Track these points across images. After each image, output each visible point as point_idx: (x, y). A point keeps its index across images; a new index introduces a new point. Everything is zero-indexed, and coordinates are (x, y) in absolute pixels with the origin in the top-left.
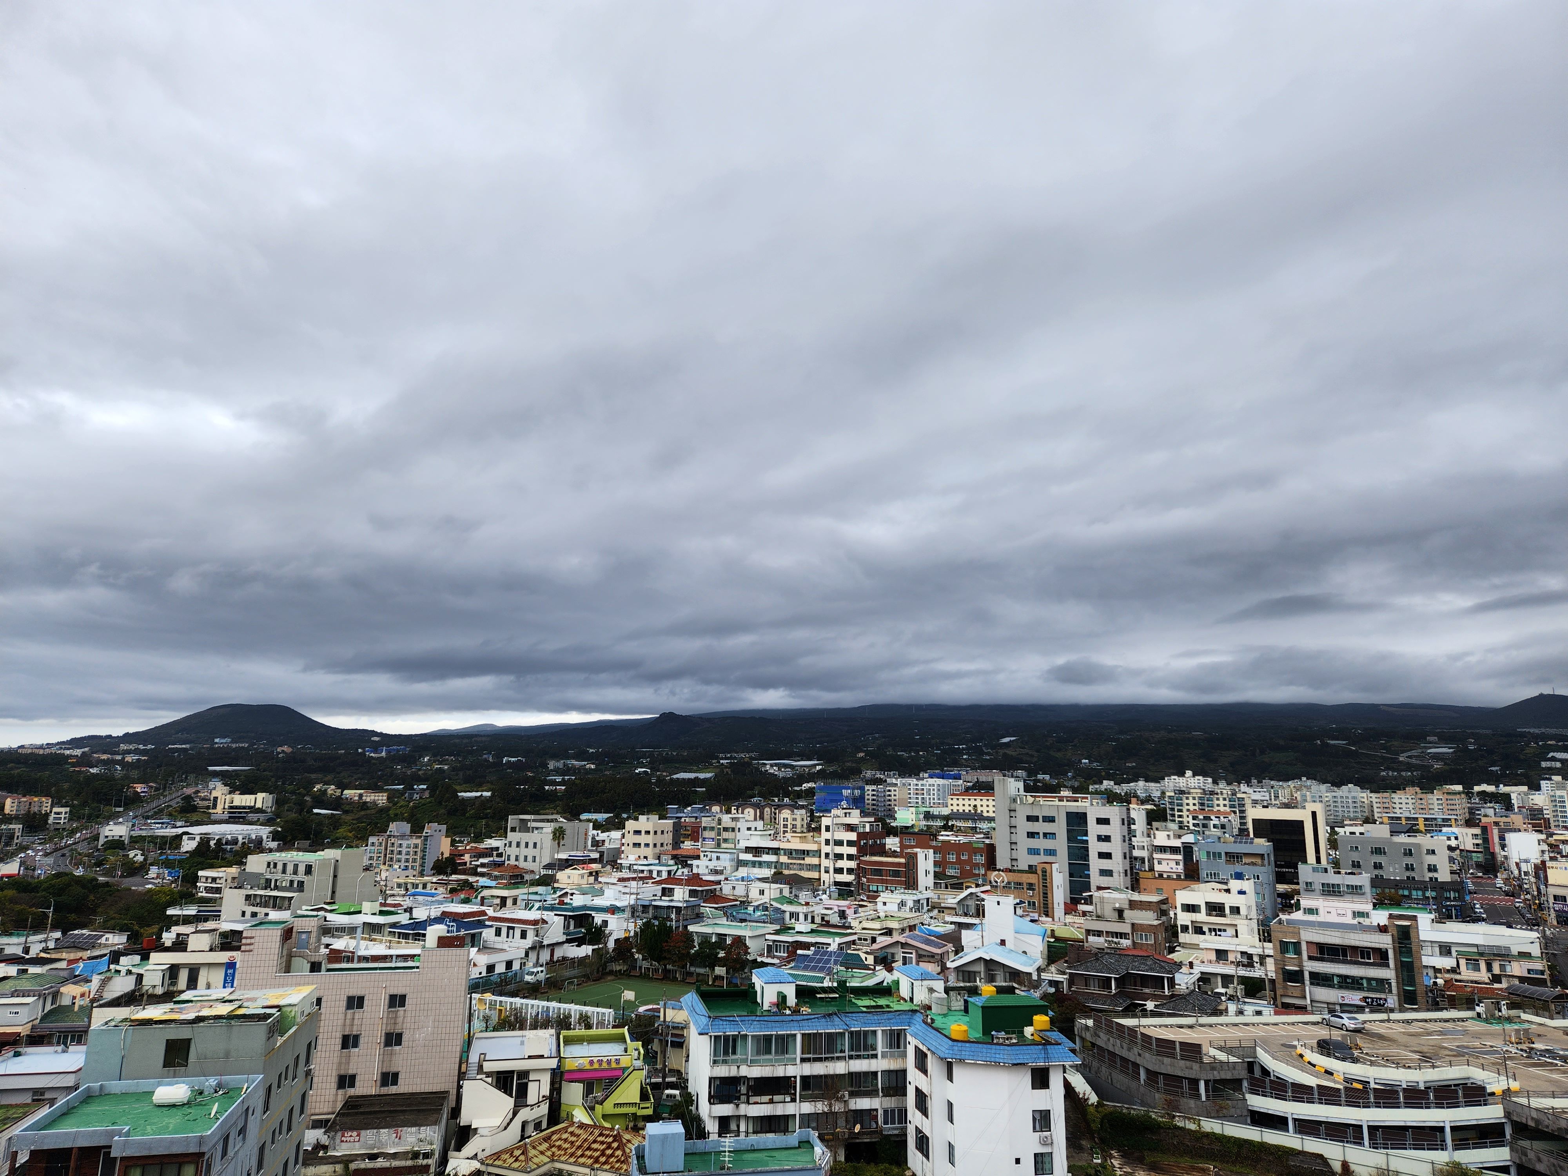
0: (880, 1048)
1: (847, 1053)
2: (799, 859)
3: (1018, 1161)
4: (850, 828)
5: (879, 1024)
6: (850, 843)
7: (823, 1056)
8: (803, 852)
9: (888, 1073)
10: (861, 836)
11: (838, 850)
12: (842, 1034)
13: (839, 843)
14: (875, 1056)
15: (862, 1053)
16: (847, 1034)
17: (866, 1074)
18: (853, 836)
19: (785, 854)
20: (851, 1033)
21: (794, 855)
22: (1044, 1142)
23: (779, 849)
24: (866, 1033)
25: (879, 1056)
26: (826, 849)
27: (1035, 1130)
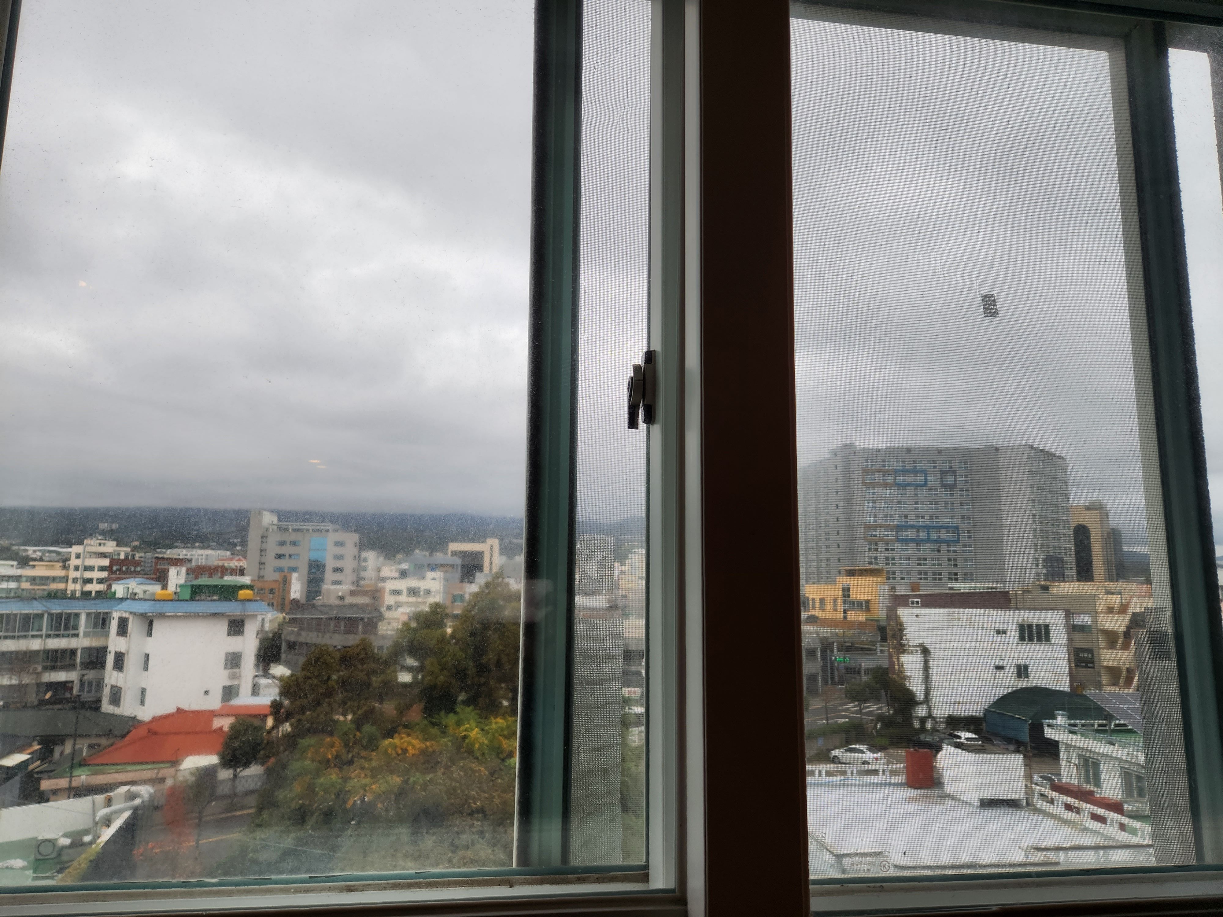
0: (82, 629)
1: (44, 632)
2: (43, 585)
3: (206, 693)
4: (103, 555)
5: (84, 608)
6: (102, 569)
7: (16, 634)
8: (47, 578)
9: (88, 650)
10: (113, 562)
11: (88, 575)
12: (40, 616)
13: (90, 568)
14: (77, 635)
15: (62, 632)
16: (46, 616)
17: (64, 651)
18: (106, 562)
19: (27, 581)
20: (51, 615)
21: (38, 581)
22: (233, 677)
23: (20, 576)
24: (69, 615)
25: (81, 634)
26: (73, 574)
27: (225, 668)
